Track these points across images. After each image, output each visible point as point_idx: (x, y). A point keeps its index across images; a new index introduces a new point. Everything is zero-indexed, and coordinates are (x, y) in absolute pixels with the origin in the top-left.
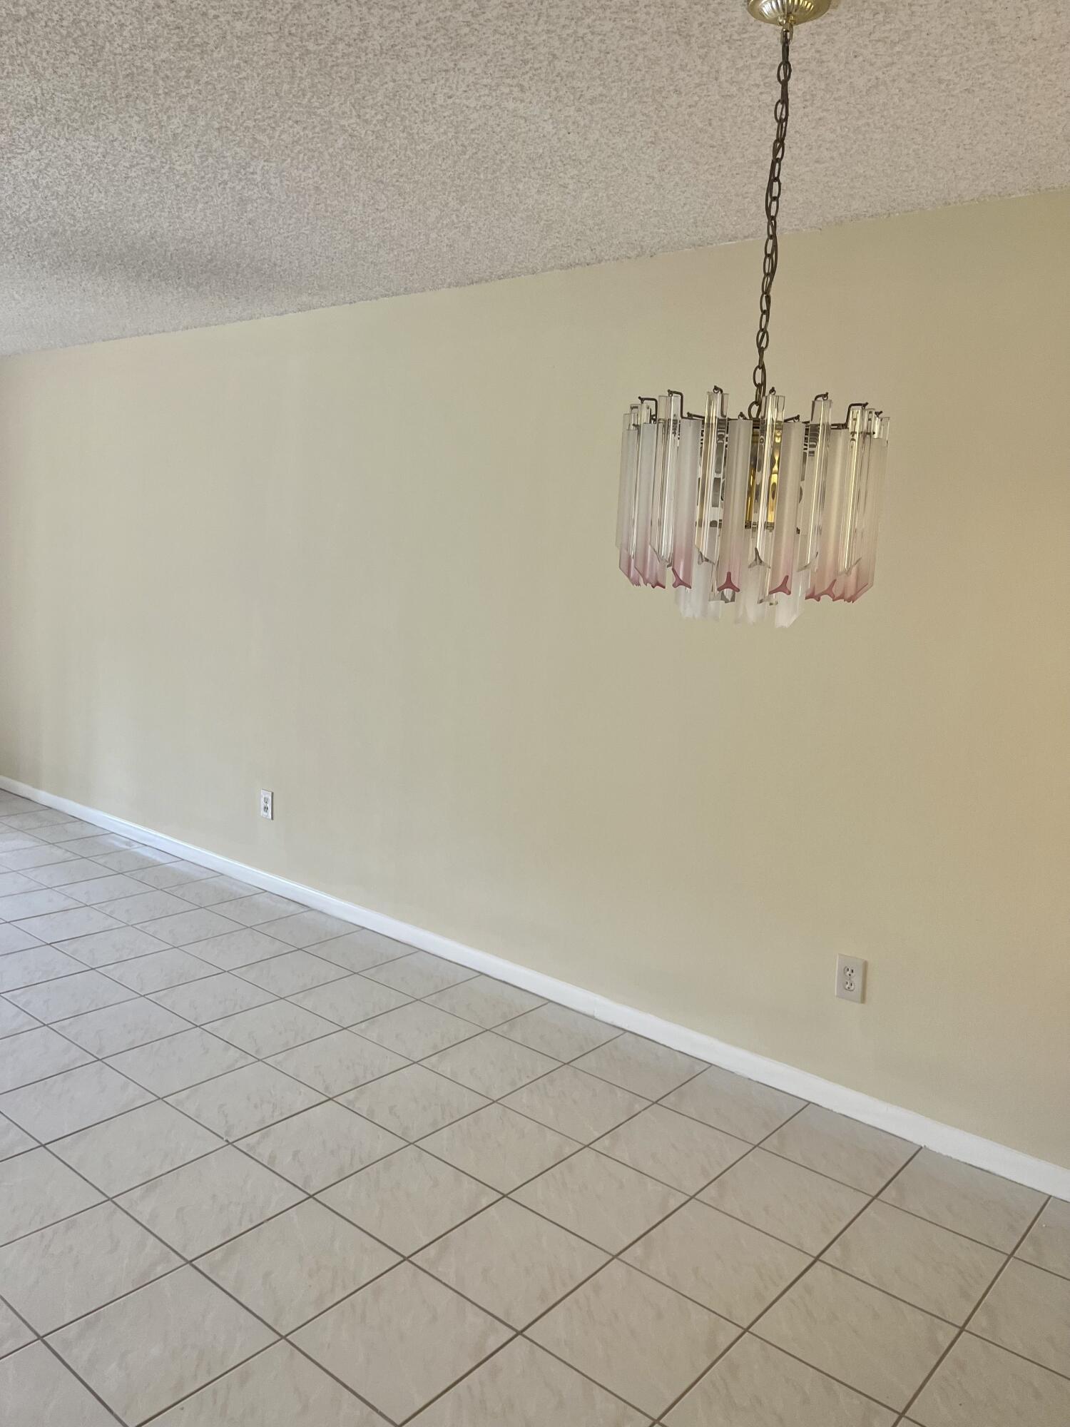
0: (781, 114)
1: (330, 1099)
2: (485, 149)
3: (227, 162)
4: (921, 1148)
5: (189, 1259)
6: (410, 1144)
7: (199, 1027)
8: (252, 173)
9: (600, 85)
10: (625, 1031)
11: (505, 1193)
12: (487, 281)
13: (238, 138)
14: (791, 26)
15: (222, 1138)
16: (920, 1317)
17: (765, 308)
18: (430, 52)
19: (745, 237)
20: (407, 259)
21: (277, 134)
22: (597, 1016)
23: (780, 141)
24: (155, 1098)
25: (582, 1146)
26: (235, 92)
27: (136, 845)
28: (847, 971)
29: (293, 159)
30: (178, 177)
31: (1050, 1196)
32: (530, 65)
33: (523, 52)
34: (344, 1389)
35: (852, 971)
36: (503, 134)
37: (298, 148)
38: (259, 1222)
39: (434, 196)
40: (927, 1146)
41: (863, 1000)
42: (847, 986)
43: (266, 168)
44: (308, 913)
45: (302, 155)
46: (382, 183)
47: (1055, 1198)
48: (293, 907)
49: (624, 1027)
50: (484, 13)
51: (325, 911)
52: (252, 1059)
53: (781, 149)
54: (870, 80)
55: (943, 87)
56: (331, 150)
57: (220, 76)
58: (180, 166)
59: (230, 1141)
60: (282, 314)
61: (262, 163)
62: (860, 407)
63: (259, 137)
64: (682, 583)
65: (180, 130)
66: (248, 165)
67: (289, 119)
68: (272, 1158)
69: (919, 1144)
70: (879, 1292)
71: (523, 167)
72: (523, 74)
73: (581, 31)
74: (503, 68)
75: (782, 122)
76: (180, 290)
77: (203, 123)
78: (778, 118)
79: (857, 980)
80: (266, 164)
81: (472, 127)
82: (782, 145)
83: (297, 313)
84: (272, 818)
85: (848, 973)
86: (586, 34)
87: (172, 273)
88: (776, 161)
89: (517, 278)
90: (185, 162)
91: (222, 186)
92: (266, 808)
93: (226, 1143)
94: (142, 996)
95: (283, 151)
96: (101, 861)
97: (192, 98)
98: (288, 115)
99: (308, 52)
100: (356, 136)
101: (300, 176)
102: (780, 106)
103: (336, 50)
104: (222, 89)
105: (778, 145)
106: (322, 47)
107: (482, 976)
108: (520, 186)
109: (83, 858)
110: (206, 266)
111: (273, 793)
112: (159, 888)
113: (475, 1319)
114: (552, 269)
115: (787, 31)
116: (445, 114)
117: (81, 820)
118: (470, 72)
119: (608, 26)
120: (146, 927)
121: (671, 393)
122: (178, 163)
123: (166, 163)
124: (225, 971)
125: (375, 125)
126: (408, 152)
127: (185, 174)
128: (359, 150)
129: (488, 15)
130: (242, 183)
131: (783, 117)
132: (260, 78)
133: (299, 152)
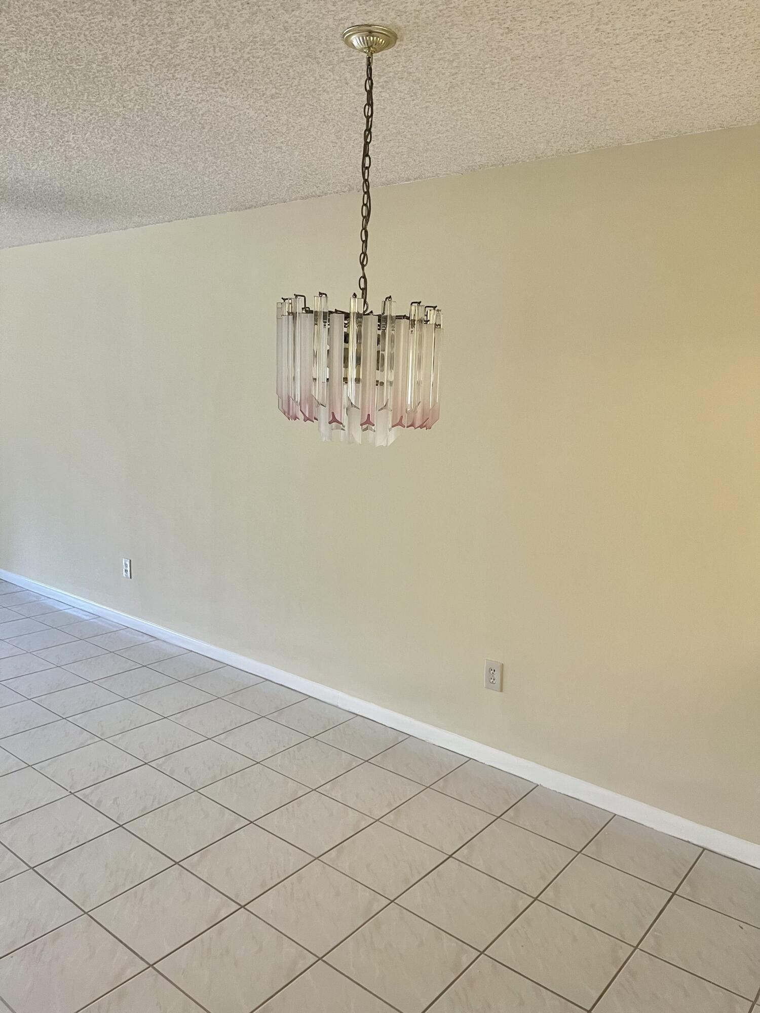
0: (368, 112)
1: (146, 764)
2: (216, 125)
3: (48, 135)
4: (538, 785)
5: (32, 866)
6: (195, 791)
7: (65, 719)
8: (68, 141)
9: (273, 88)
10: (357, 715)
11: (252, 821)
12: (255, 207)
13: (50, 121)
14: (372, 54)
15: (68, 791)
16: (510, 890)
17: (364, 239)
18: (153, 69)
19: (415, 179)
20: (195, 193)
21: (75, 118)
22: (340, 706)
23: (368, 130)
24: (27, 766)
25: (311, 790)
26: (37, 93)
27: (43, 598)
28: (491, 670)
29: (91, 132)
30: (19, 145)
31: (615, 815)
32: (221, 76)
33: (213, 68)
34: (120, 943)
35: (494, 671)
36: (223, 116)
37: (92, 126)
38: (83, 843)
39: (196, 154)
40: (542, 784)
41: (501, 690)
42: (492, 681)
43: (75, 138)
44: (156, 641)
45: (96, 130)
46: (157, 146)
47: (618, 815)
48: (145, 638)
49: (356, 712)
50: (178, 46)
51: (167, 640)
52: (98, 739)
53: (369, 136)
54: (447, 84)
55: (496, 86)
56: (114, 127)
57: (23, 84)
58: (18, 138)
59: (73, 792)
60: (125, 229)
61: (72, 136)
62: (416, 304)
63: (63, 119)
64: (308, 419)
65: (10, 117)
66: (62, 137)
67: (79, 108)
68: (99, 802)
69: (536, 783)
70: (486, 876)
71: (247, 137)
72: (220, 81)
73: (246, 56)
74: (205, 78)
75: (369, 118)
76: (49, 213)
77: (23, 113)
78: (366, 115)
79: (497, 676)
80: (74, 135)
81: (201, 112)
82: (370, 132)
83: (135, 228)
84: (131, 578)
85: (492, 672)
86: (249, 58)
87: (39, 203)
88: (367, 144)
89: (275, 205)
90: (20, 135)
91: (50, 150)
92: (126, 571)
93: (70, 794)
94: (29, 699)
95: (82, 128)
96: (16, 609)
97: (11, 97)
98: (77, 106)
99: (75, 70)
100: (127, 118)
101: (100, 142)
102: (367, 107)
103: (92, 68)
104: (28, 92)
105: (367, 133)
106: (82, 67)
107: (267, 681)
108: (251, 148)
109: (4, 607)
110: (61, 199)
111: (130, 561)
112: (54, 627)
113: (215, 899)
114: (296, 199)
115: (369, 58)
116: (180, 105)
117: (6, 581)
118: (184, 80)
119: (262, 53)
120: (40, 653)
121: (296, 296)
122: (16, 136)
123: (8, 137)
124: (90, 682)
125: (137, 112)
126: (166, 128)
127: (23, 143)
128: (133, 127)
129: (181, 47)
130: (63, 148)
131: (370, 114)
132: (50, 85)
133: (93, 128)
